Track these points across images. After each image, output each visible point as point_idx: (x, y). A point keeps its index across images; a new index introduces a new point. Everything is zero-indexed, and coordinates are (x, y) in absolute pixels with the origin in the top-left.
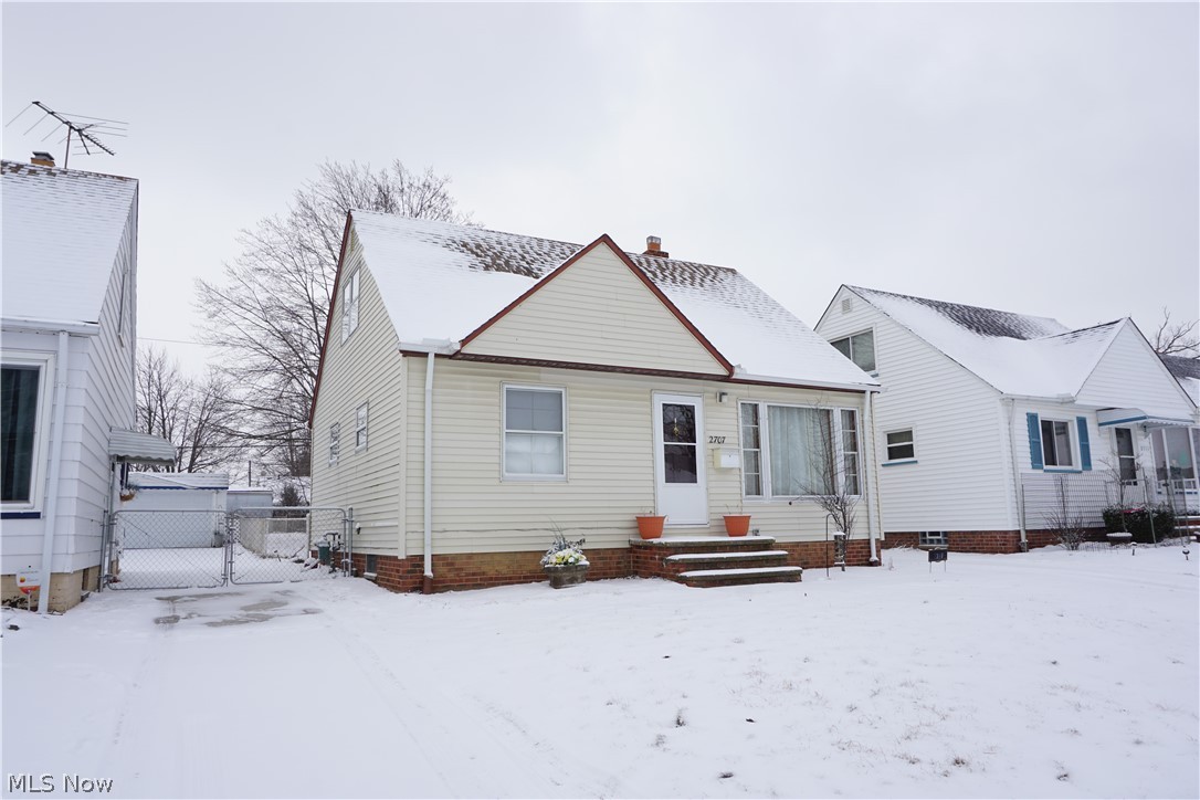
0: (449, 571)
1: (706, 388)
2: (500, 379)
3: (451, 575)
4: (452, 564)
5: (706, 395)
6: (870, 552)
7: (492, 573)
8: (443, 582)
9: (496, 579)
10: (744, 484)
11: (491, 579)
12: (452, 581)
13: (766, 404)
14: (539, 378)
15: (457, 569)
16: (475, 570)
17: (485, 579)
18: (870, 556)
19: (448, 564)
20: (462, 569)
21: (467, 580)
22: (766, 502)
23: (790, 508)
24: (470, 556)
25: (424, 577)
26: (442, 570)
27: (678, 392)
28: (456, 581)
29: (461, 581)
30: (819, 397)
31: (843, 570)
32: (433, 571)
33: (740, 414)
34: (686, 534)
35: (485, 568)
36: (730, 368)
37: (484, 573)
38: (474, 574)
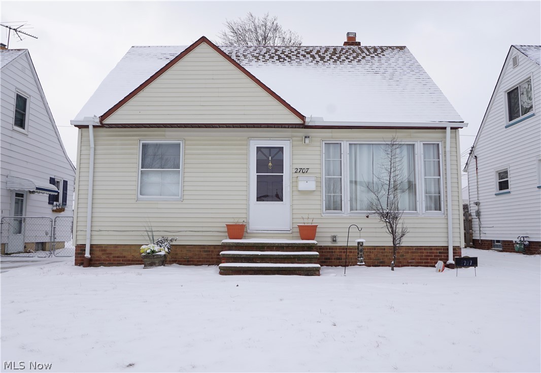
0: (103, 254)
1: (293, 134)
2: (138, 138)
3: (104, 257)
4: (105, 250)
5: (294, 138)
6: (448, 256)
7: (130, 257)
8: (99, 260)
9: (132, 261)
10: (324, 202)
11: (129, 260)
12: (104, 260)
13: (348, 143)
14: (164, 136)
15: (108, 254)
16: (118, 255)
17: (125, 261)
18: (448, 260)
19: (102, 251)
20: (111, 254)
21: (114, 260)
22: (344, 215)
23: (367, 220)
24: (116, 246)
25: (84, 257)
26: (98, 253)
27: (270, 138)
28: (107, 260)
29: (110, 260)
30: (394, 134)
31: (393, 269)
32: (90, 254)
33: (324, 152)
34: (272, 237)
35: (125, 254)
36: (302, 117)
37: (124, 257)
38: (118, 257)
